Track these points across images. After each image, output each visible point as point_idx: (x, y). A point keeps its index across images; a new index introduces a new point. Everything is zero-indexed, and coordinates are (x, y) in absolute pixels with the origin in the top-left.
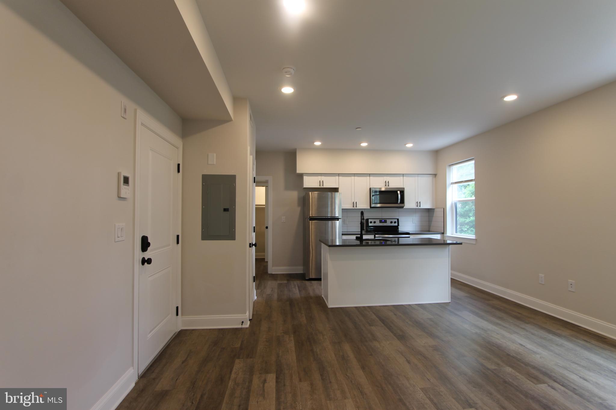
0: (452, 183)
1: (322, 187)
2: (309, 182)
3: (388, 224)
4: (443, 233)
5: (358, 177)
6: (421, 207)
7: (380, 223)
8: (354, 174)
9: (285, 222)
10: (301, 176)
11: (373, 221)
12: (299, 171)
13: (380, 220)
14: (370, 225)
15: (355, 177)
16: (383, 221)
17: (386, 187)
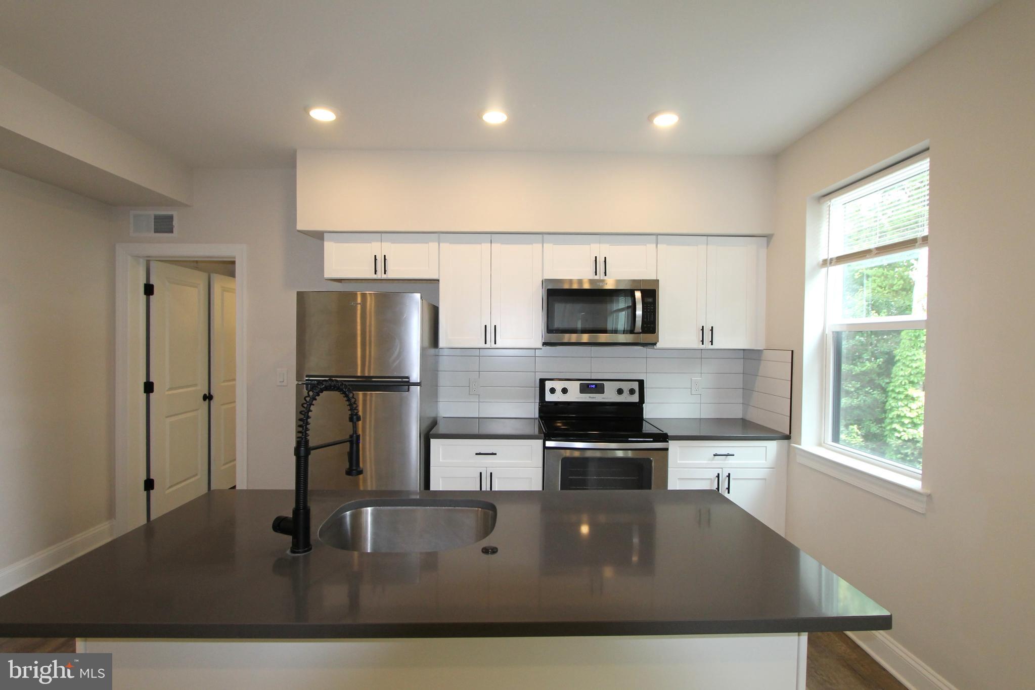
0: (826, 263)
1: (384, 276)
2: (342, 261)
3: (609, 396)
4: (788, 437)
5: (502, 243)
6: (717, 345)
7: (582, 392)
8: (491, 234)
9: (284, 384)
10: (317, 240)
11: (559, 386)
12: (302, 225)
13: (581, 385)
14: (549, 397)
15: (495, 246)
16: (593, 386)
17: (597, 277)
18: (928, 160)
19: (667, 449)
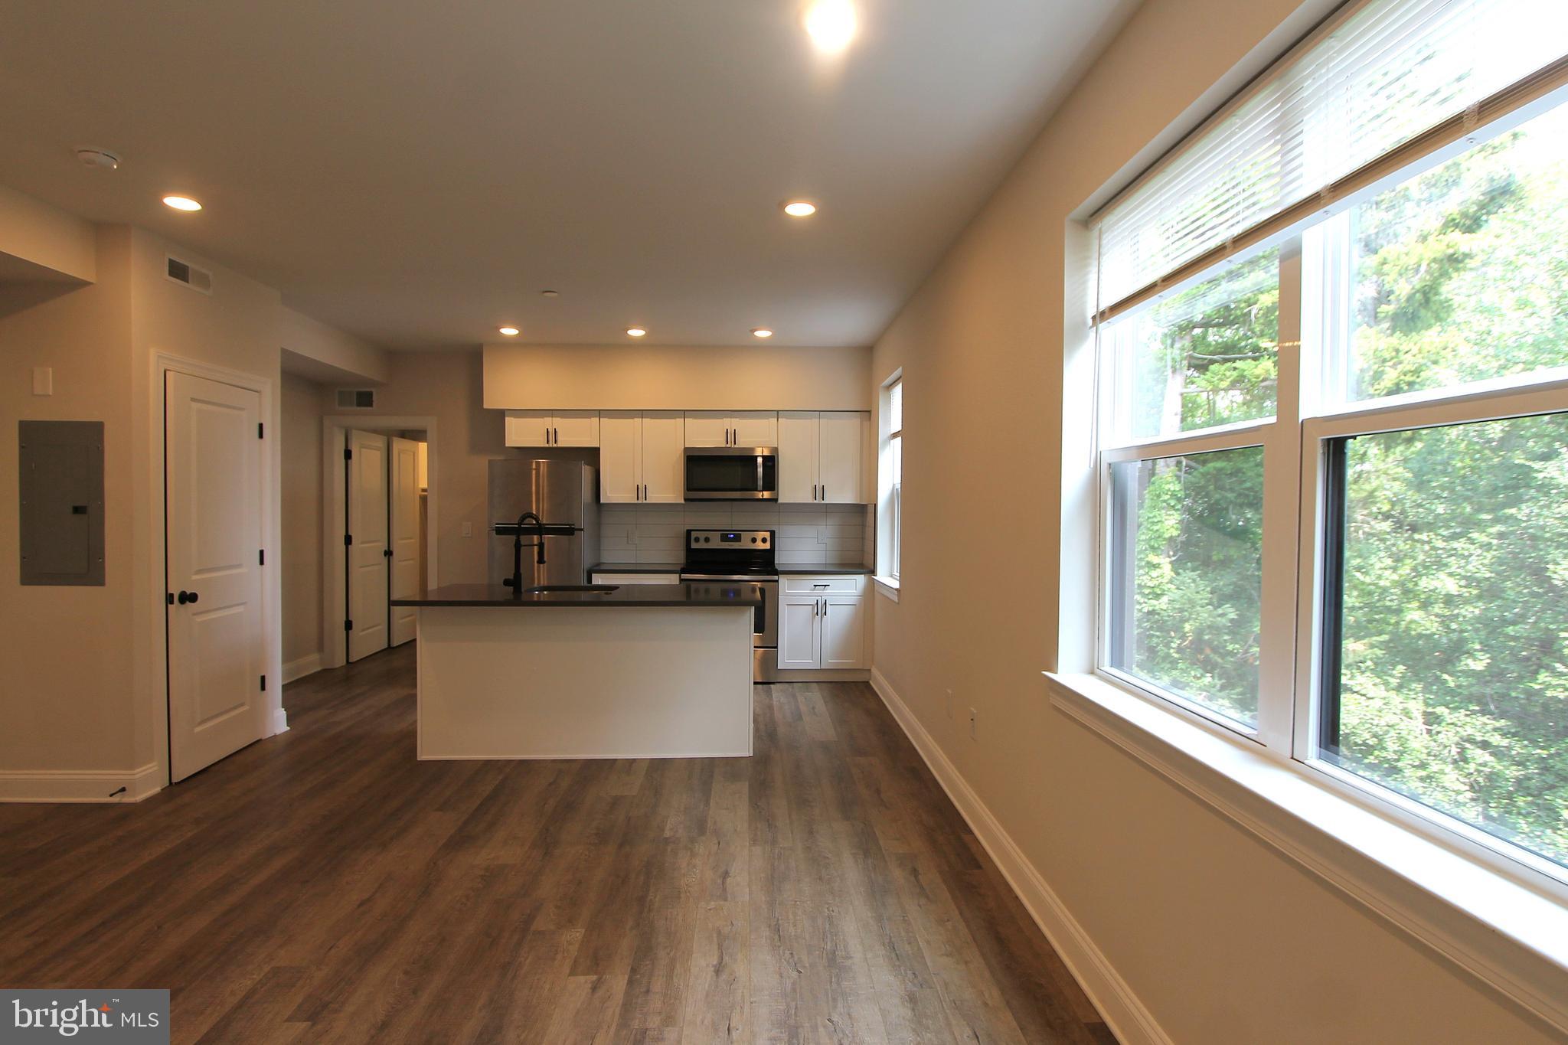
0: (894, 436)
1: (555, 445)
2: (521, 434)
3: (745, 544)
4: (869, 571)
5: (651, 418)
6: (828, 500)
7: (722, 541)
8: (642, 410)
9: (470, 535)
10: (499, 416)
11: (703, 535)
12: (488, 404)
13: (721, 535)
14: (694, 546)
15: (646, 420)
16: (732, 536)
17: (728, 446)
18: (900, 386)
19: (777, 581)
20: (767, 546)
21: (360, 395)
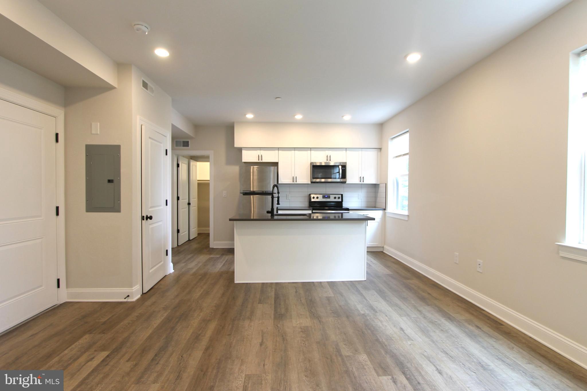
0: (393, 158)
1: (261, 161)
2: (248, 157)
3: (332, 199)
4: (385, 209)
5: (298, 151)
6: (365, 182)
7: (323, 198)
8: (295, 148)
9: (226, 196)
10: (240, 150)
11: (315, 196)
12: (237, 145)
13: (323, 196)
14: (313, 200)
15: (296, 152)
16: (327, 196)
17: (327, 161)
18: (409, 134)
20: (340, 200)
21: (184, 142)
